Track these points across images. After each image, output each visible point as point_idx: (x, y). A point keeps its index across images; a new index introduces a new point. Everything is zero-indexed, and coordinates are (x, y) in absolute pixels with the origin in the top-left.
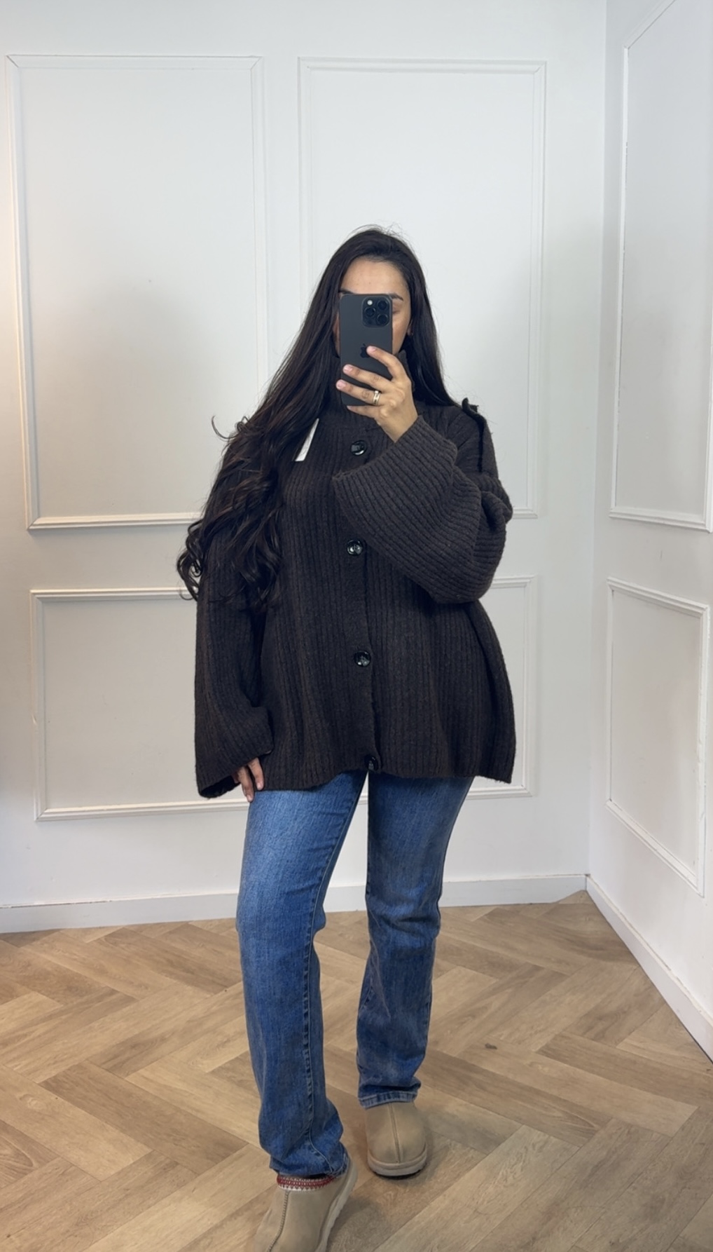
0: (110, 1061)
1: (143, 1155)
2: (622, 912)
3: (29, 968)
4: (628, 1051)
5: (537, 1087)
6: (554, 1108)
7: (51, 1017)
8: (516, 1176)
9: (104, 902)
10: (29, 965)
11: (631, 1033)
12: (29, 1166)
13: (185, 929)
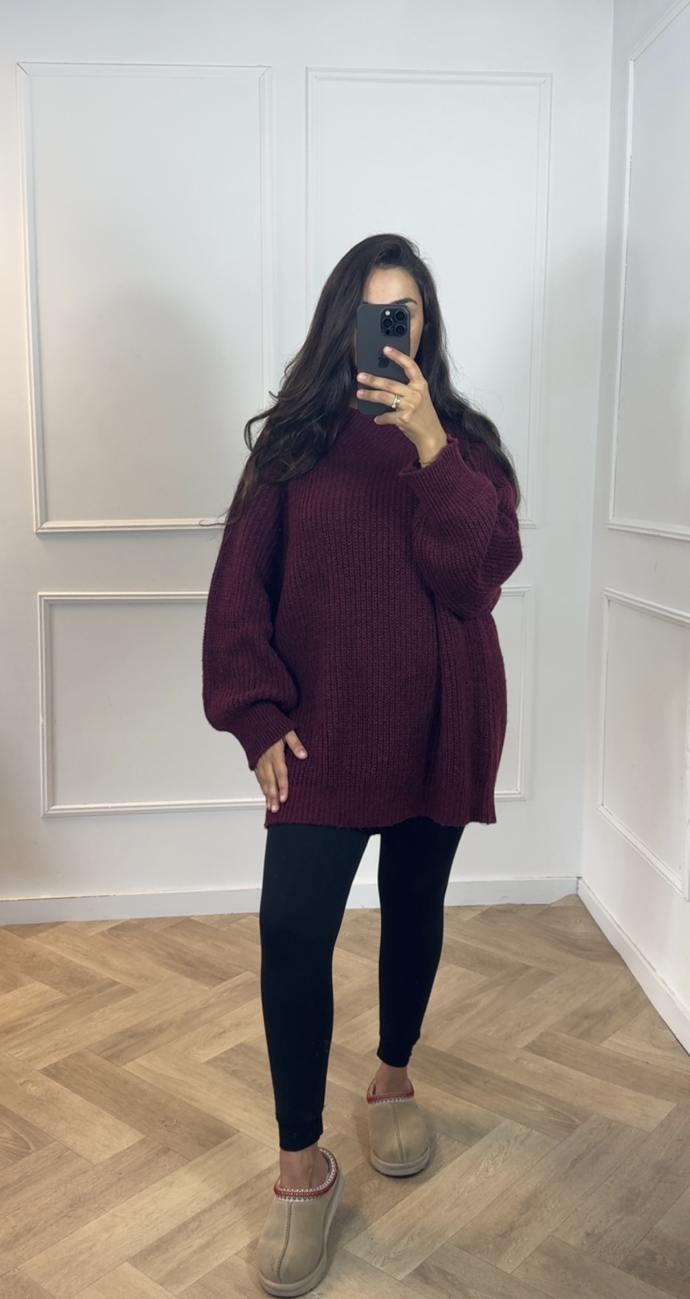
0: (108, 1049)
1: (136, 1141)
2: (613, 916)
3: (34, 959)
4: (612, 1049)
5: (520, 1082)
6: (538, 1102)
7: (53, 1006)
8: (498, 1167)
9: (108, 896)
10: (34, 956)
11: (614, 1032)
12: (26, 1149)
13: (186, 924)
